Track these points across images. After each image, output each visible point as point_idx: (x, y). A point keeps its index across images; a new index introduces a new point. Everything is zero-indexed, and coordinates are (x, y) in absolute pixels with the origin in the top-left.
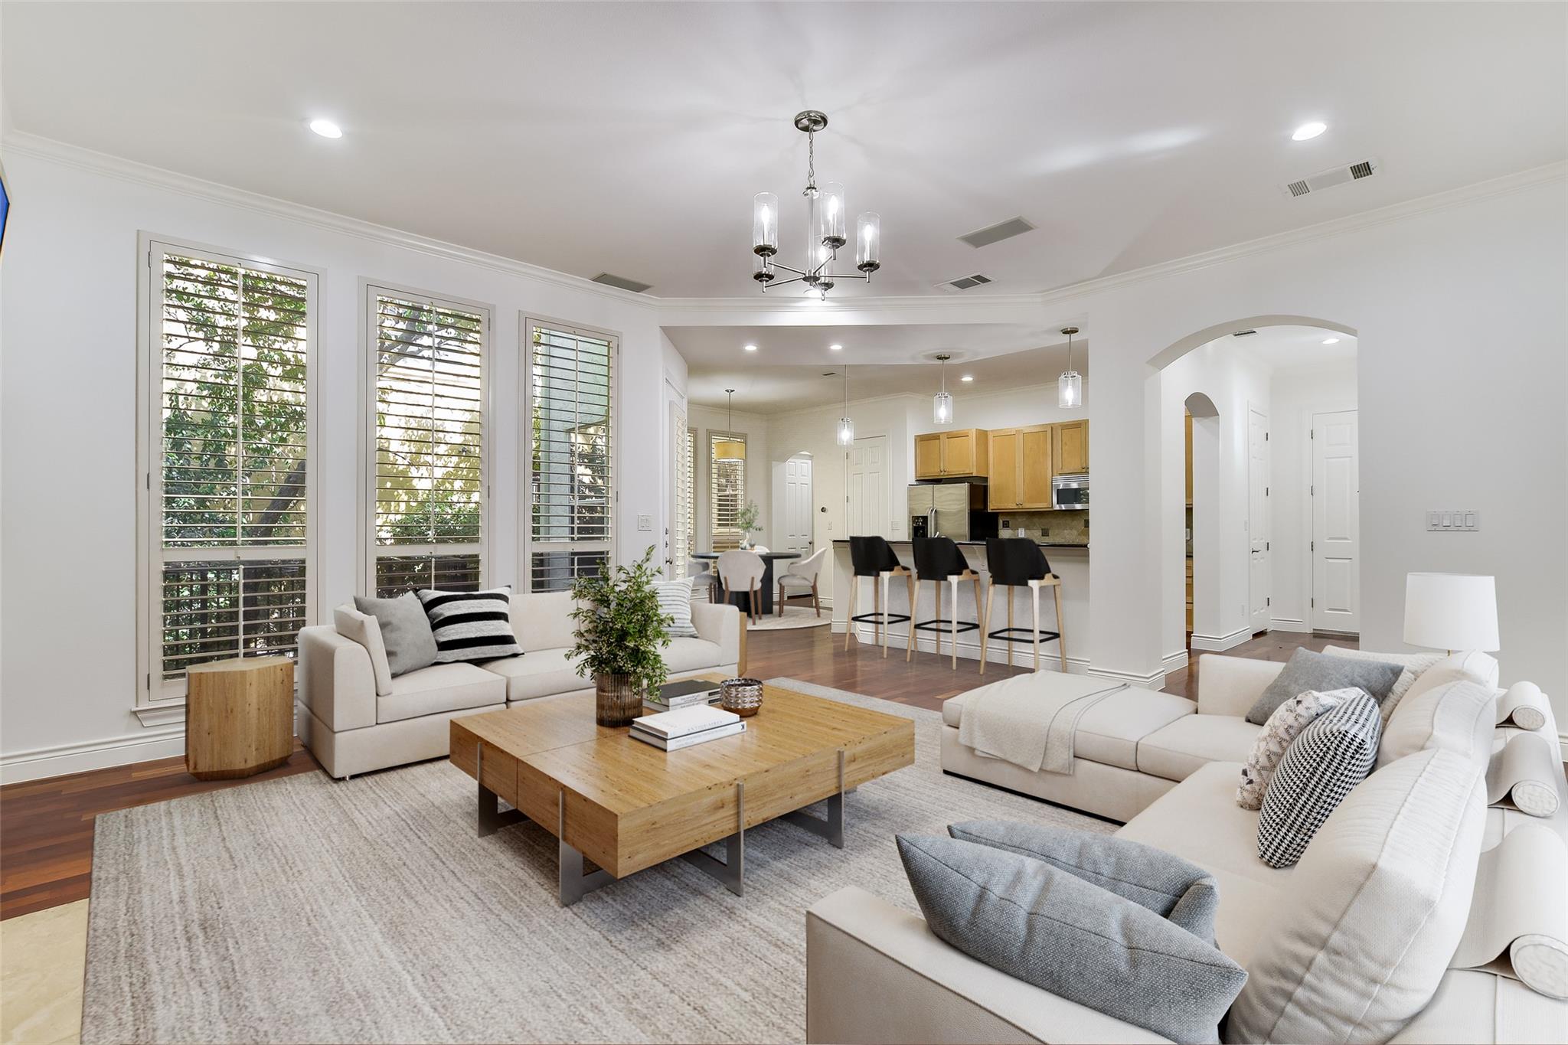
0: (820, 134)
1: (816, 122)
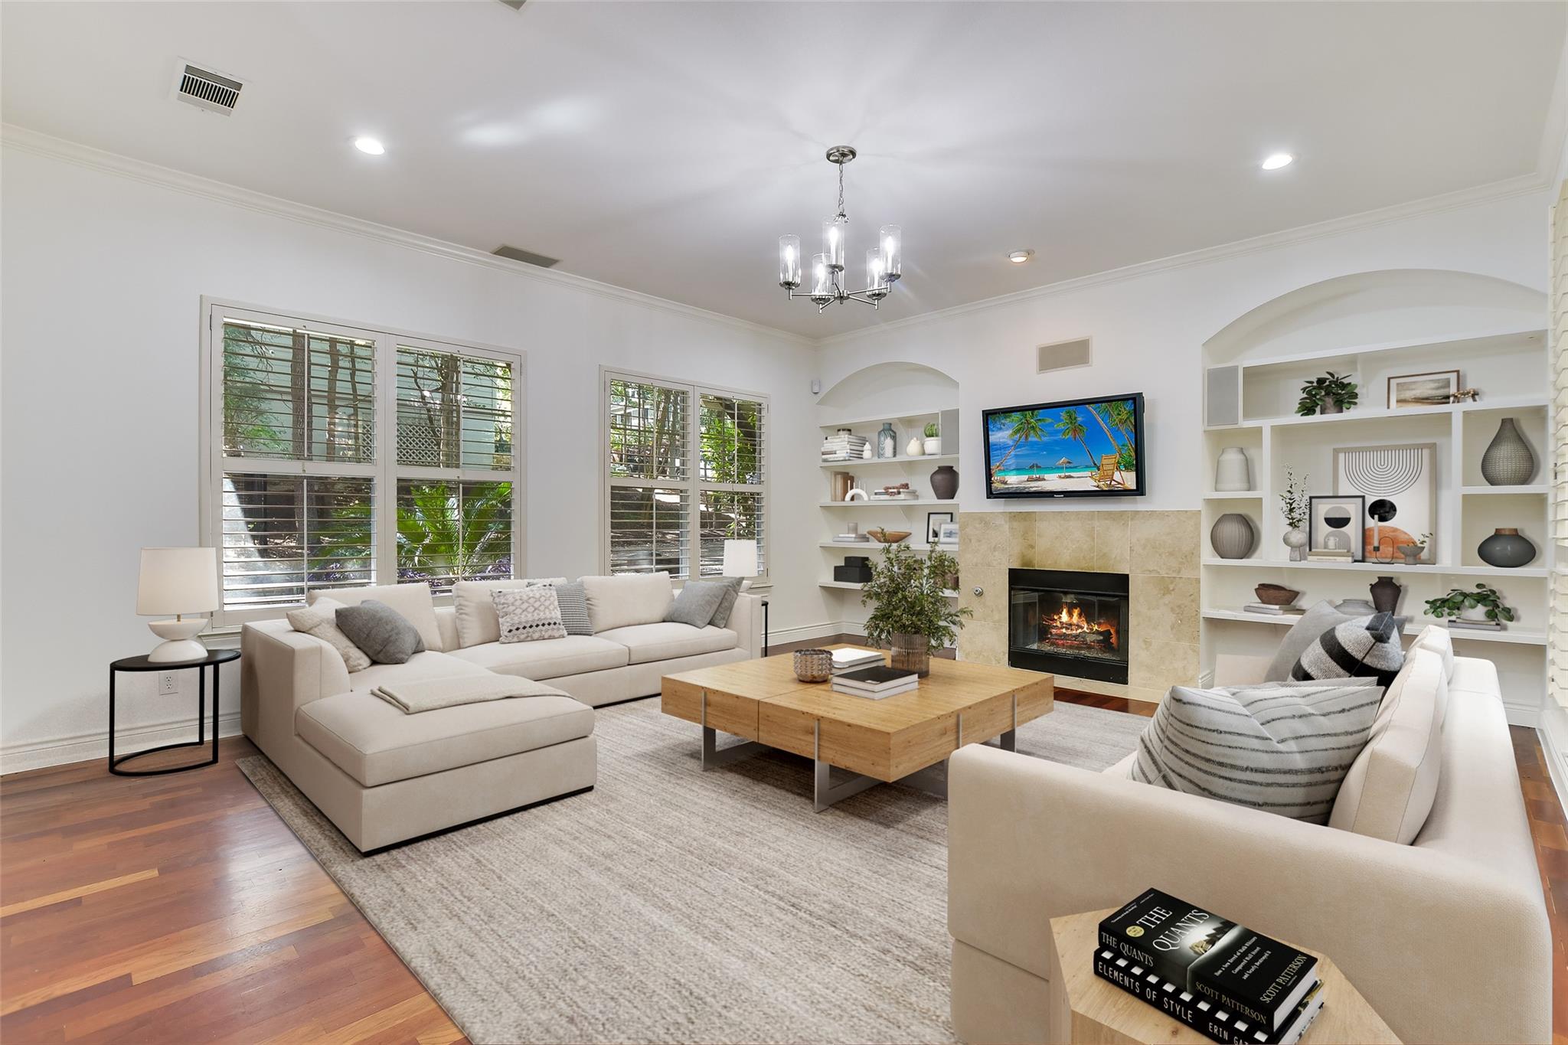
1: (844, 155)
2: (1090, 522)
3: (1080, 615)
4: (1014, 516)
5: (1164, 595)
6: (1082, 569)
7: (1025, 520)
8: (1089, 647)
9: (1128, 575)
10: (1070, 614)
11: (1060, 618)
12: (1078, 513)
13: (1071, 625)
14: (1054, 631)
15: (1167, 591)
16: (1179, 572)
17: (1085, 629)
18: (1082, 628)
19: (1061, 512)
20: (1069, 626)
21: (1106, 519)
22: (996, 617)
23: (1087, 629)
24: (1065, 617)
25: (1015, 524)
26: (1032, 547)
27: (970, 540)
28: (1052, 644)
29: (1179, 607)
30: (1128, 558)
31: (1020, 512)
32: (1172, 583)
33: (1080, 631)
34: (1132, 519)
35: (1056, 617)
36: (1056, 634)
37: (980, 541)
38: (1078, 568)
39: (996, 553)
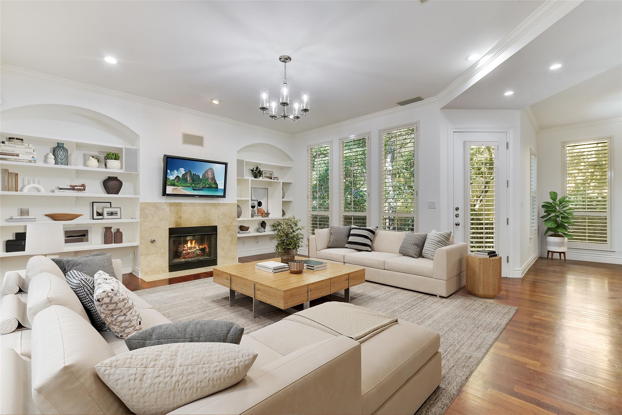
0: (289, 64)
1: (287, 59)
2: (204, 207)
3: (195, 243)
4: (171, 204)
5: (228, 231)
6: (201, 225)
7: (177, 206)
8: (198, 255)
9: (216, 226)
10: (191, 243)
11: (187, 246)
12: (199, 203)
13: (192, 248)
14: (184, 252)
15: (229, 230)
16: (232, 223)
17: (197, 248)
18: (196, 248)
19: (193, 203)
20: (191, 248)
21: (210, 206)
22: (163, 251)
23: (198, 248)
24: (189, 245)
25: (172, 208)
26: (180, 218)
27: (147, 216)
28: (183, 258)
29: (232, 235)
30: (217, 220)
31: (175, 203)
32: (230, 227)
33: (195, 249)
34: (218, 206)
35: (185, 246)
36: (185, 253)
37: (153, 216)
38: (200, 225)
39: (162, 222)
